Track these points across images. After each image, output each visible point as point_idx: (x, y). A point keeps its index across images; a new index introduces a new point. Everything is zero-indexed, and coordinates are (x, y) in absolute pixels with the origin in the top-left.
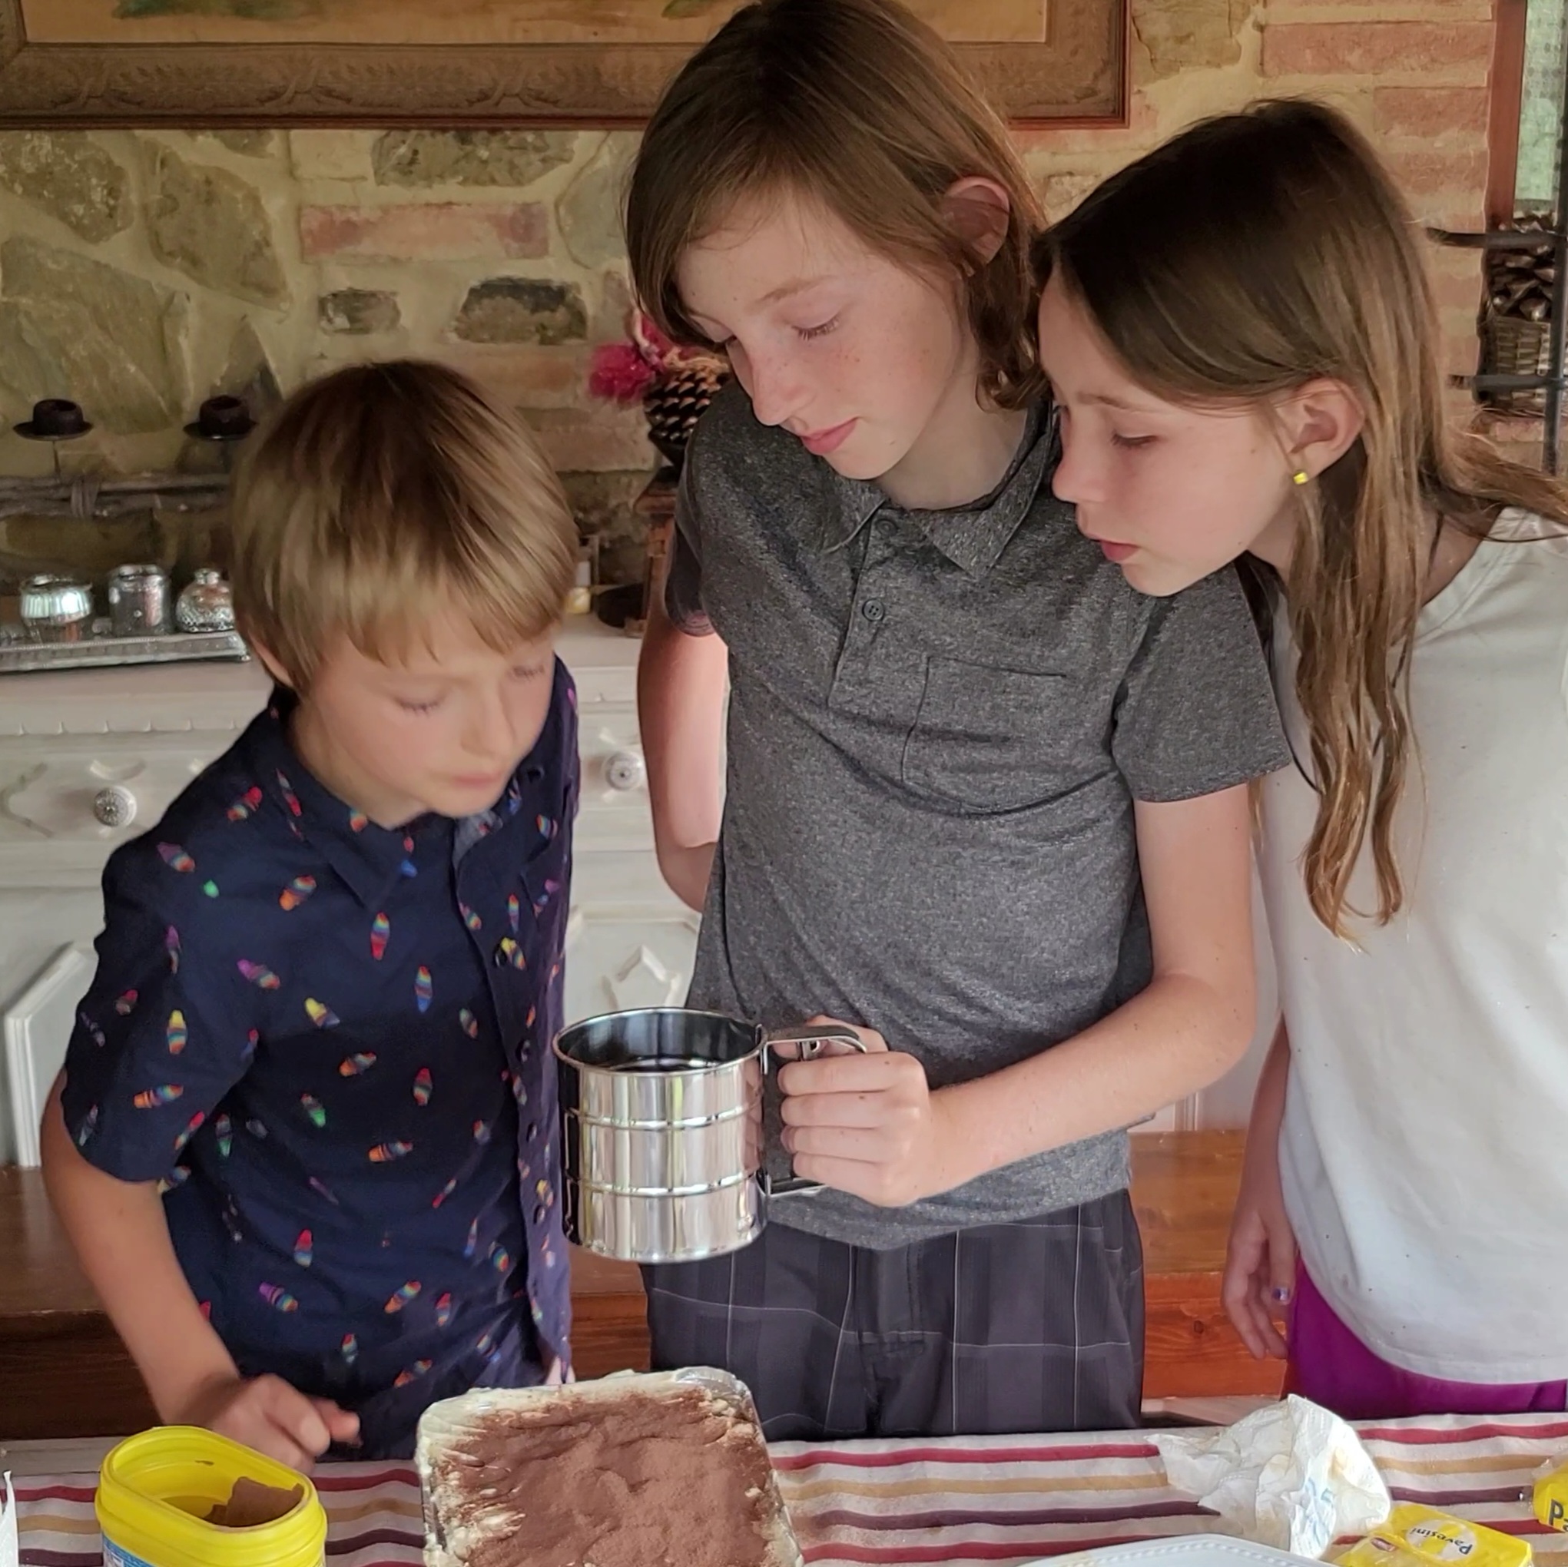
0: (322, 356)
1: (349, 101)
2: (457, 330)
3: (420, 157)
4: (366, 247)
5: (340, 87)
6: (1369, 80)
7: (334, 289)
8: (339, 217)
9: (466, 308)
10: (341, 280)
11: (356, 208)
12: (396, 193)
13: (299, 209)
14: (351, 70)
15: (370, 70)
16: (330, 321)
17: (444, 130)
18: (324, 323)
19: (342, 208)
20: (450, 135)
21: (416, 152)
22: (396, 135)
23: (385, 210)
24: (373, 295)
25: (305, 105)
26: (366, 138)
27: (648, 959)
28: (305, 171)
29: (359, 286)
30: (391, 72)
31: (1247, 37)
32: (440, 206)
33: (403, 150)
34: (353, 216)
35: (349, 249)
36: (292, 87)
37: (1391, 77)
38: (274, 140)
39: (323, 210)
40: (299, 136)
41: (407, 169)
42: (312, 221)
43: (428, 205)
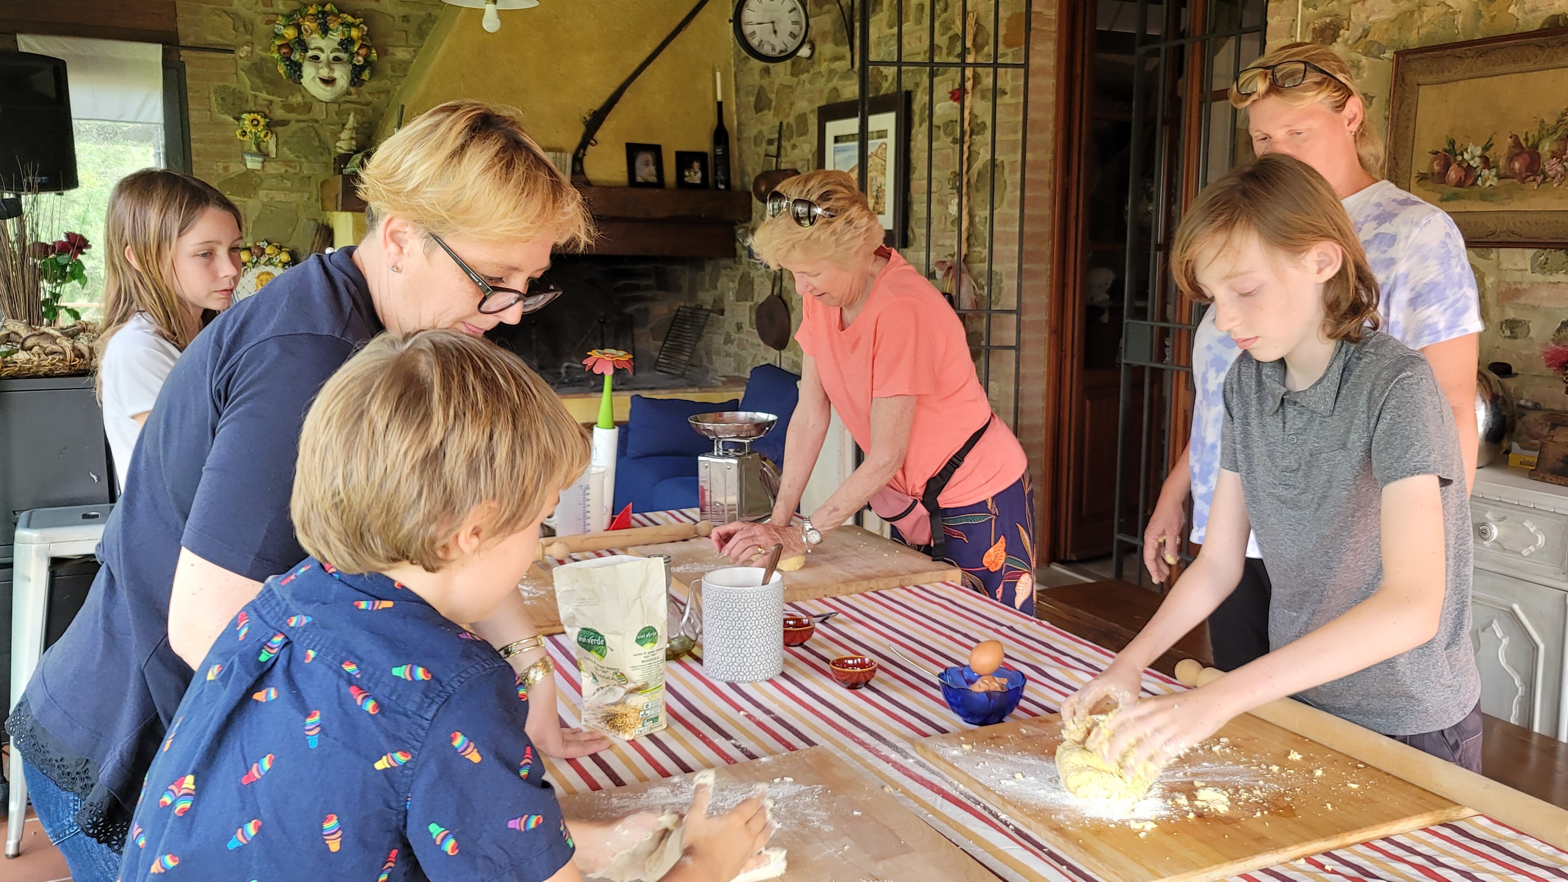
0: (1498, 347)
1: (1521, 236)
2: (1553, 340)
3: (1549, 261)
4: (1522, 301)
5: (1517, 230)
7: (1506, 318)
8: (1513, 287)
9: (1558, 331)
10: (1511, 314)
11: (1521, 283)
12: (1539, 277)
13: (1499, 282)
14: (1521, 222)
15: (1528, 222)
16: (1503, 332)
17: (1561, 249)
18: (1501, 333)
19: (1515, 283)
20: (1563, 251)
21: (1547, 259)
22: (1541, 251)
23: (1532, 284)
24: (1520, 322)
25: (1503, 238)
26: (1530, 253)
27: (1496, 625)
28: (1504, 266)
29: (1518, 318)
30: (1537, 223)
32: (1554, 283)
33: (1542, 258)
34: (1519, 286)
35: (1516, 301)
36: (1498, 229)
38: (1494, 253)
39: (1508, 283)
40: (1503, 251)
41: (1543, 267)
42: (1503, 288)
43: (1550, 283)
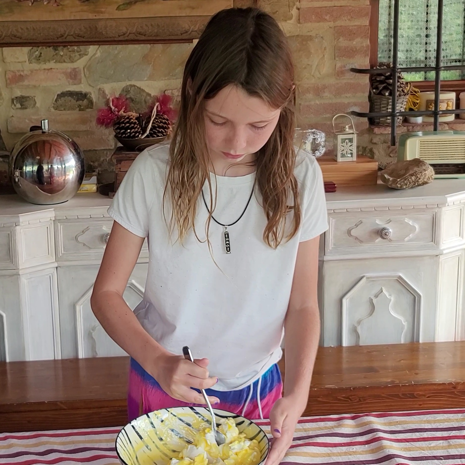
0: (12, 116)
1: (21, 38)
2: (53, 107)
3: (42, 55)
4: (26, 83)
5: (18, 34)
6: (332, 24)
7: (16, 96)
8: (18, 74)
9: (56, 101)
10: (18, 93)
11: (23, 71)
12: (35, 66)
13: (6, 72)
14: (22, 29)
15: (27, 29)
16: (15, 106)
17: (49, 47)
18: (13, 106)
19: (19, 71)
20: (51, 48)
21: (41, 53)
22: (35, 48)
23: (32, 71)
24: (28, 97)
25: (8, 40)
26: (26, 50)
28: (8, 60)
29: (24, 94)
30: (34, 29)
31: (294, 12)
32: (48, 70)
33: (37, 53)
34: (22, 74)
35: (21, 83)
36: (4, 35)
37: (339, 23)
39: (13, 72)
40: (6, 50)
41: (38, 59)
42: (9, 75)
43: (44, 69)
